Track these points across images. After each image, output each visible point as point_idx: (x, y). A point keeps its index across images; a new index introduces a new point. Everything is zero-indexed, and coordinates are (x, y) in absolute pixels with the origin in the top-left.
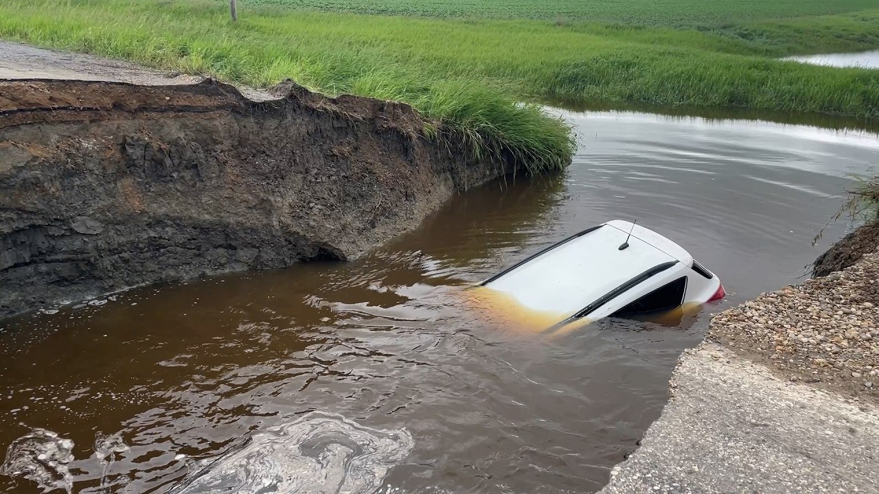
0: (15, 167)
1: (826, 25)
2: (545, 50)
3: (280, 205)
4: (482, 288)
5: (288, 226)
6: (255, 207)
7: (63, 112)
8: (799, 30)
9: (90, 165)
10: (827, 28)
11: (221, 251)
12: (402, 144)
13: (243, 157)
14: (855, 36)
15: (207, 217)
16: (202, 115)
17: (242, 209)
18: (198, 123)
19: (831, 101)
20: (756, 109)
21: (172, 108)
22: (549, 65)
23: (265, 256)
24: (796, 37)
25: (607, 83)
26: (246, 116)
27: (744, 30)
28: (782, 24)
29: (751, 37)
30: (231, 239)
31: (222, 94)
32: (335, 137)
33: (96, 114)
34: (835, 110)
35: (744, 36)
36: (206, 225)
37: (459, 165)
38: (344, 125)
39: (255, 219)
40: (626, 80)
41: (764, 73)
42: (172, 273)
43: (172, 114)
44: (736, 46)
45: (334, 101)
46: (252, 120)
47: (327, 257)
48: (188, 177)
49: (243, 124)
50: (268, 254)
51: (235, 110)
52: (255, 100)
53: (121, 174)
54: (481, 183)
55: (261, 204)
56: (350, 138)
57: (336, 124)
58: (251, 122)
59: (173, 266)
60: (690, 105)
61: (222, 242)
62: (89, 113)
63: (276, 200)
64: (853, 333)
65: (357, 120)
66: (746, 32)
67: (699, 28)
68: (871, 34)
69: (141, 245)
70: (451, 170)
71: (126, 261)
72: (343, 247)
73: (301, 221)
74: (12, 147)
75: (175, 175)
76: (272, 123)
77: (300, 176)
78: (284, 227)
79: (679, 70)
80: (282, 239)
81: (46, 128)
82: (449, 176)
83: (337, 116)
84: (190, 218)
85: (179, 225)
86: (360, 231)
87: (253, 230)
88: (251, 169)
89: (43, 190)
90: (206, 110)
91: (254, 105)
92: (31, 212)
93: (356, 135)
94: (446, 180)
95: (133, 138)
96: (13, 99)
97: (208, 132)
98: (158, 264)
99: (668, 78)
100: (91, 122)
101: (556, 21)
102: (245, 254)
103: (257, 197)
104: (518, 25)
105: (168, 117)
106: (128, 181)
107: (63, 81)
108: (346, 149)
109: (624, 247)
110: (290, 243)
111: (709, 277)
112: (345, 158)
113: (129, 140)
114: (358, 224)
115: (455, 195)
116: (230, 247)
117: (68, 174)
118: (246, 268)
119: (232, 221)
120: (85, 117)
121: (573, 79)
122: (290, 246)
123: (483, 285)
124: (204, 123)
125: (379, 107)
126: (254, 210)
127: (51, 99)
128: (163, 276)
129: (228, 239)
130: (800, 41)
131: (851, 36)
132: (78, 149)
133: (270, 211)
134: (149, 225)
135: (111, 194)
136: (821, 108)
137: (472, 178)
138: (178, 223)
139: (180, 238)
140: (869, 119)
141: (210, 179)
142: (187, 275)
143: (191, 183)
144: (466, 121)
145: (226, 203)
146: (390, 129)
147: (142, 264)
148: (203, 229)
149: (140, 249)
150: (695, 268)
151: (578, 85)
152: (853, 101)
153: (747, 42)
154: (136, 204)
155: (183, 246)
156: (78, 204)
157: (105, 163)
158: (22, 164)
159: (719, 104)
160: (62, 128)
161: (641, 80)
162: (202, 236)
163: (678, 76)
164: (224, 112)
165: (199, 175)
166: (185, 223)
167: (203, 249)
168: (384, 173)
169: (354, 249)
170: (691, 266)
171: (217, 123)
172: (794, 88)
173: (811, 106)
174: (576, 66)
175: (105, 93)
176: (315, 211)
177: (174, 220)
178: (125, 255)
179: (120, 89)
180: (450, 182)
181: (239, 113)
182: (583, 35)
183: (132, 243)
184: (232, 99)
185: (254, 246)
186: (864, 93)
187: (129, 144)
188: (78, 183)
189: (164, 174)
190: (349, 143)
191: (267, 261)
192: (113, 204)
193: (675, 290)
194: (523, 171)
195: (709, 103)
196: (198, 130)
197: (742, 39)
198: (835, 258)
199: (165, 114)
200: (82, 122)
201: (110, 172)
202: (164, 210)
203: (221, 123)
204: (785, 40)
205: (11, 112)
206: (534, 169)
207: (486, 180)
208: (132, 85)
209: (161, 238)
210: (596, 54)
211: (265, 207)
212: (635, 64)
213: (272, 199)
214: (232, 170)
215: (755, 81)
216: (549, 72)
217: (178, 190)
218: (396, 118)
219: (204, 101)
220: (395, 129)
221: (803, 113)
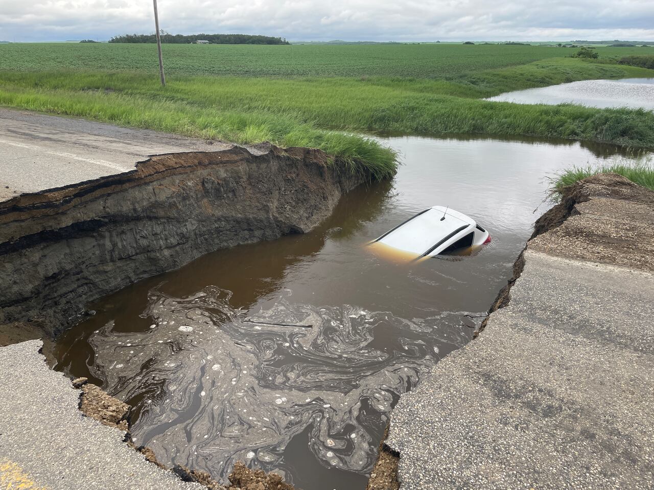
0: (166, 197)
1: (521, 72)
2: (361, 100)
3: (272, 207)
4: (377, 243)
5: (277, 218)
6: (261, 209)
7: (180, 169)
8: (505, 77)
9: (192, 194)
10: (522, 74)
11: (246, 232)
12: (319, 170)
13: (253, 184)
14: (538, 79)
15: (240, 215)
16: (234, 165)
17: (255, 210)
18: (232, 169)
19: (529, 127)
20: (488, 133)
21: (221, 162)
22: (366, 111)
23: (267, 234)
24: (503, 81)
25: (402, 121)
26: (252, 163)
27: (473, 79)
28: (495, 73)
29: (477, 83)
30: (250, 226)
31: (242, 153)
32: (287, 169)
33: (193, 168)
34: (531, 133)
35: (473, 83)
36: (240, 220)
37: (343, 179)
38: (291, 163)
39: (262, 215)
40: (413, 119)
41: (490, 112)
42: (226, 244)
43: (221, 165)
44: (470, 90)
45: (285, 150)
46: (255, 165)
47: (294, 232)
48: (230, 196)
49: (250, 167)
50: (268, 232)
51: (248, 161)
52: (255, 154)
53: (203, 197)
54: (353, 188)
55: (264, 207)
56: (294, 169)
57: (288, 163)
58: (254, 166)
59: (226, 241)
60: (451, 133)
61: (246, 228)
62: (190, 168)
63: (270, 204)
64: (565, 244)
65: (298, 160)
66: (474, 80)
67: (447, 79)
68: (547, 77)
69: (212, 231)
70: (340, 182)
71: (206, 239)
72: (302, 227)
73: (282, 215)
74: (165, 189)
75: (225, 196)
76: (264, 166)
77: (277, 191)
78: (275, 218)
79: (443, 111)
80: (275, 224)
81: (174, 177)
82: (339, 185)
83: (288, 158)
84: (232, 216)
85: (227, 220)
86: (307, 218)
87: (261, 221)
88: (258, 190)
89: (177, 207)
90: (236, 162)
91: (256, 157)
92: (172, 218)
93: (297, 167)
94: (337, 187)
95: (207, 179)
96: (163, 165)
97: (237, 173)
98: (219, 240)
99: (437, 116)
100: (190, 172)
101: (361, 78)
102: (258, 233)
103: (262, 204)
104: (338, 81)
105: (220, 167)
106: (205, 200)
107: (178, 153)
108: (294, 175)
109: (443, 219)
110: (278, 226)
111: (484, 231)
112: (294, 180)
113: (206, 180)
114: (305, 215)
115: (343, 195)
116: (250, 230)
117: (184, 199)
118: (259, 240)
119: (251, 217)
120: (188, 170)
121: (381, 119)
122: (278, 228)
123: (377, 241)
124: (235, 168)
125: (307, 152)
126: (261, 211)
127: (176, 163)
128: (222, 246)
129: (248, 225)
130: (506, 84)
131: (536, 80)
132: (187, 186)
133: (268, 211)
134: (215, 221)
135: (199, 207)
136: (524, 132)
137: (350, 186)
138: (227, 219)
139: (228, 227)
140: (550, 138)
141: (240, 196)
142: (232, 244)
143: (232, 199)
144: (347, 155)
145: (248, 208)
146: (314, 163)
147: (213, 241)
148: (238, 222)
149: (212, 233)
150: (478, 227)
151: (385, 122)
152: (541, 127)
153: (475, 86)
154: (210, 211)
155: (229, 230)
156: (188, 213)
157: (197, 192)
158: (169, 196)
159: (467, 132)
160: (180, 177)
161: (422, 118)
162: (237, 225)
163: (443, 115)
164: (243, 162)
165: (235, 195)
166: (230, 219)
167: (238, 231)
168: (313, 187)
169: (307, 227)
170: (476, 226)
171: (240, 168)
172: (508, 120)
173: (518, 131)
174: (383, 111)
175: (195, 158)
176: (288, 209)
177: (225, 218)
178: (206, 236)
179: (199, 154)
180: (339, 189)
181: (249, 162)
182: (379, 87)
183: (208, 230)
184: (246, 155)
185: (261, 229)
186: (547, 122)
187: (206, 182)
188: (188, 203)
189: (220, 195)
190: (294, 172)
191: (268, 235)
192: (201, 213)
193: (469, 239)
194: (374, 178)
195: (462, 131)
196: (232, 172)
197: (473, 85)
198: (545, 220)
199: (219, 166)
200: (187, 173)
201: (199, 196)
202: (221, 213)
203: (242, 168)
204: (497, 84)
205: (163, 171)
206: (379, 177)
207: (355, 186)
208: (205, 152)
209: (220, 227)
210: (393, 102)
211: (266, 209)
212: (416, 108)
213: (269, 204)
214: (249, 191)
215: (486, 117)
216: (367, 115)
217: (226, 203)
218: (316, 157)
219: (235, 157)
220: (316, 163)
221: (514, 135)
